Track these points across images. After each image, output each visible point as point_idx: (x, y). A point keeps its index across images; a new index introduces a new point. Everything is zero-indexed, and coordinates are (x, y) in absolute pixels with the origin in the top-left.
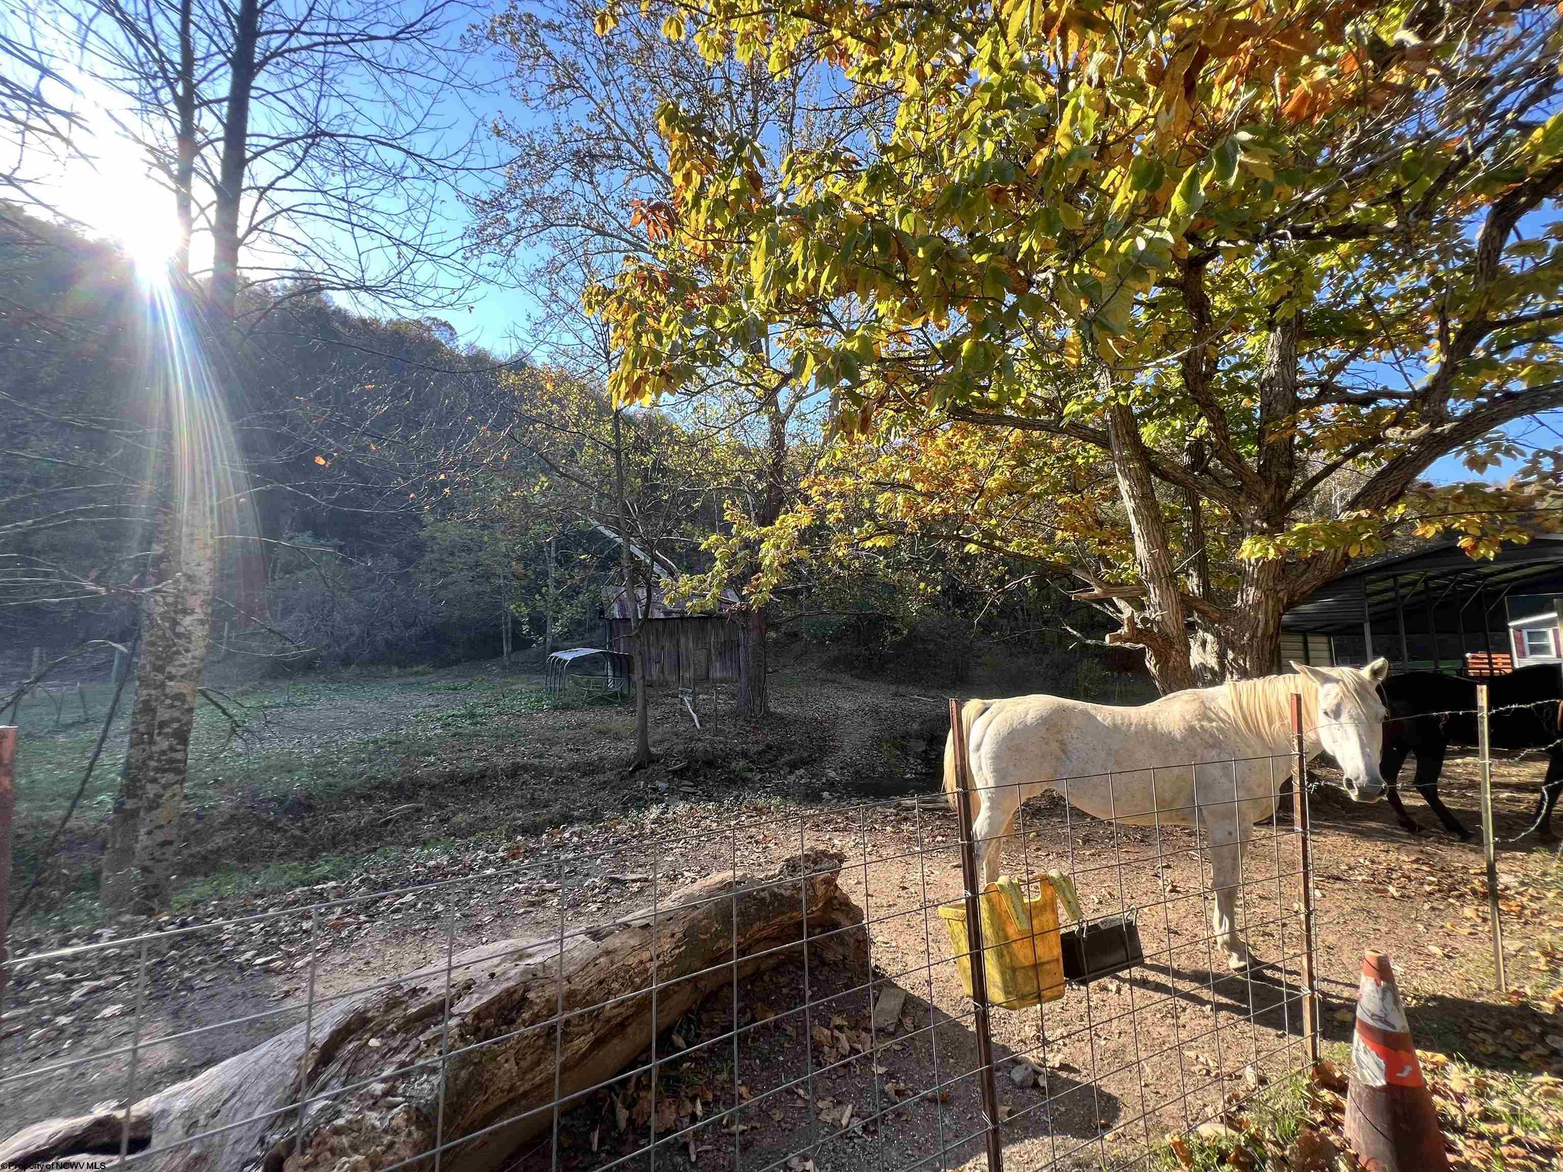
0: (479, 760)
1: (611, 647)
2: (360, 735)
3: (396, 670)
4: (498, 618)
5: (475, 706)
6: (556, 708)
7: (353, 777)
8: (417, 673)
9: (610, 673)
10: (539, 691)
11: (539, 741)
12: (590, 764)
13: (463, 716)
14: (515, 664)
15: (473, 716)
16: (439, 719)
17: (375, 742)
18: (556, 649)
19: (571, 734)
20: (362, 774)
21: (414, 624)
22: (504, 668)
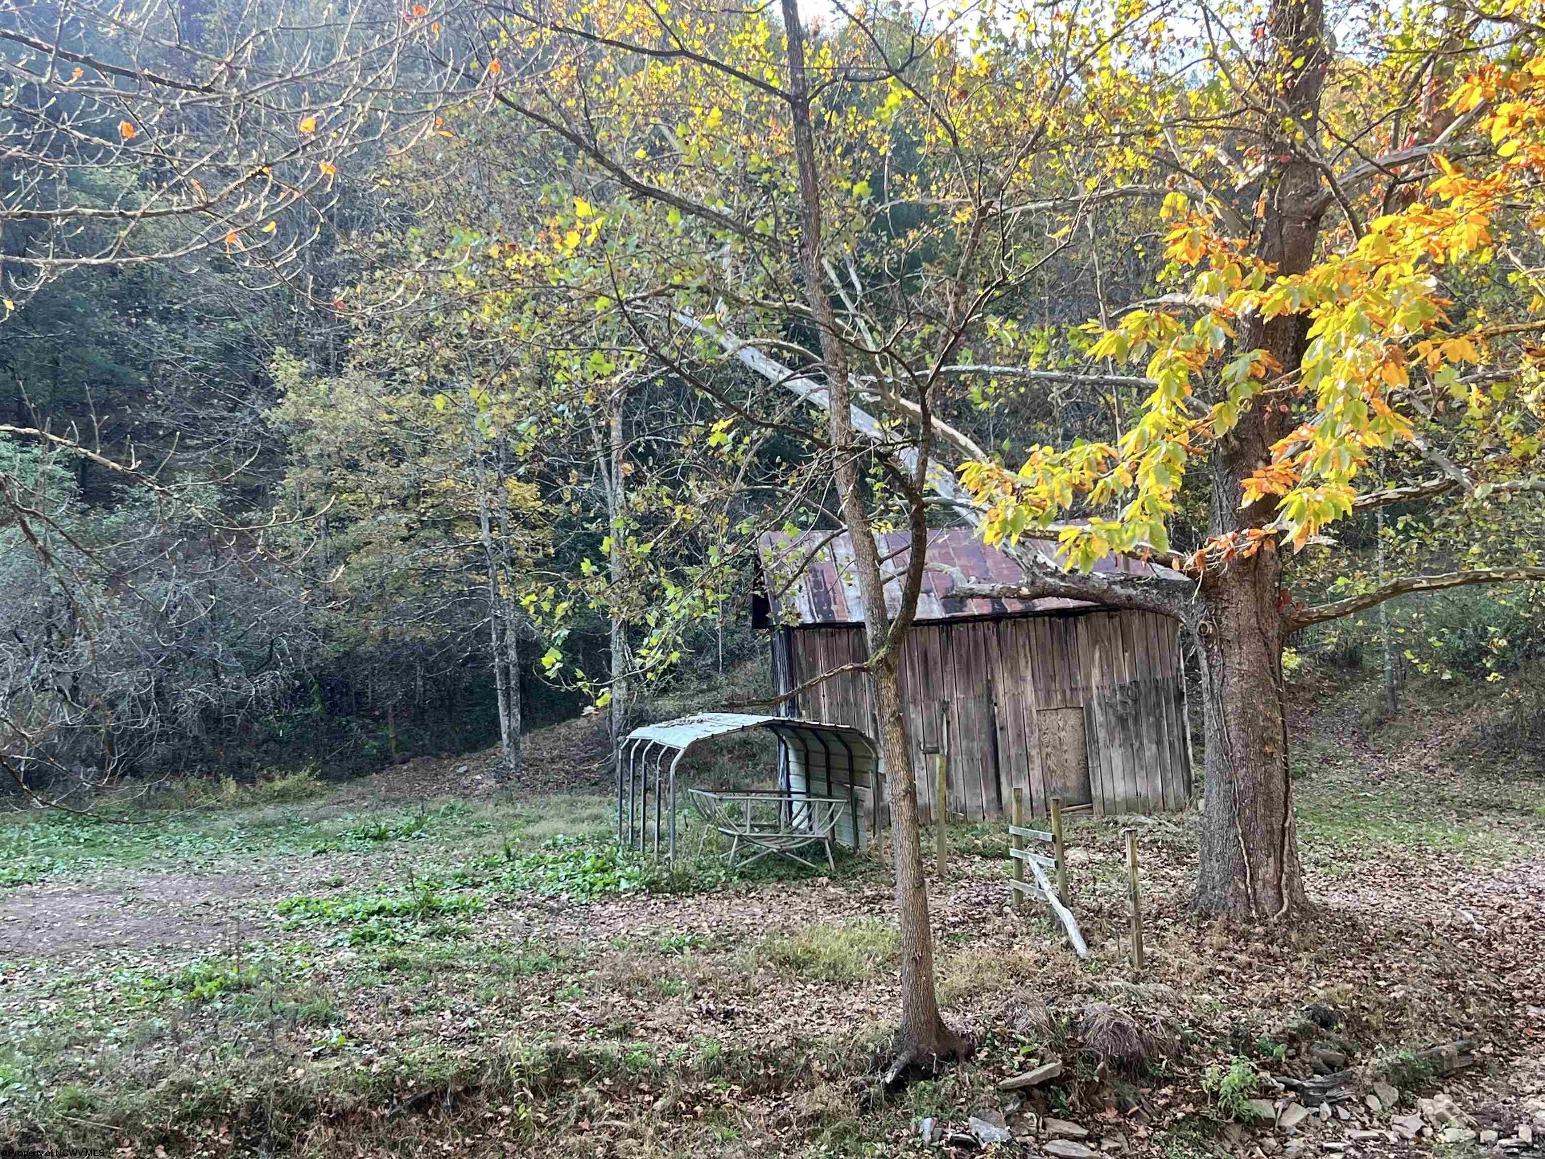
0: (458, 1041)
1: (793, 708)
2: (151, 964)
3: (231, 787)
4: (482, 634)
5: (435, 884)
6: (653, 888)
7: (135, 1085)
8: (282, 797)
9: (797, 784)
10: (602, 839)
11: (616, 985)
12: (766, 1060)
13: (405, 912)
14: (533, 763)
15: (430, 911)
16: (345, 921)
17: (187, 985)
18: (641, 720)
19: (705, 966)
20: (158, 1075)
21: (268, 662)
22: (502, 776)
